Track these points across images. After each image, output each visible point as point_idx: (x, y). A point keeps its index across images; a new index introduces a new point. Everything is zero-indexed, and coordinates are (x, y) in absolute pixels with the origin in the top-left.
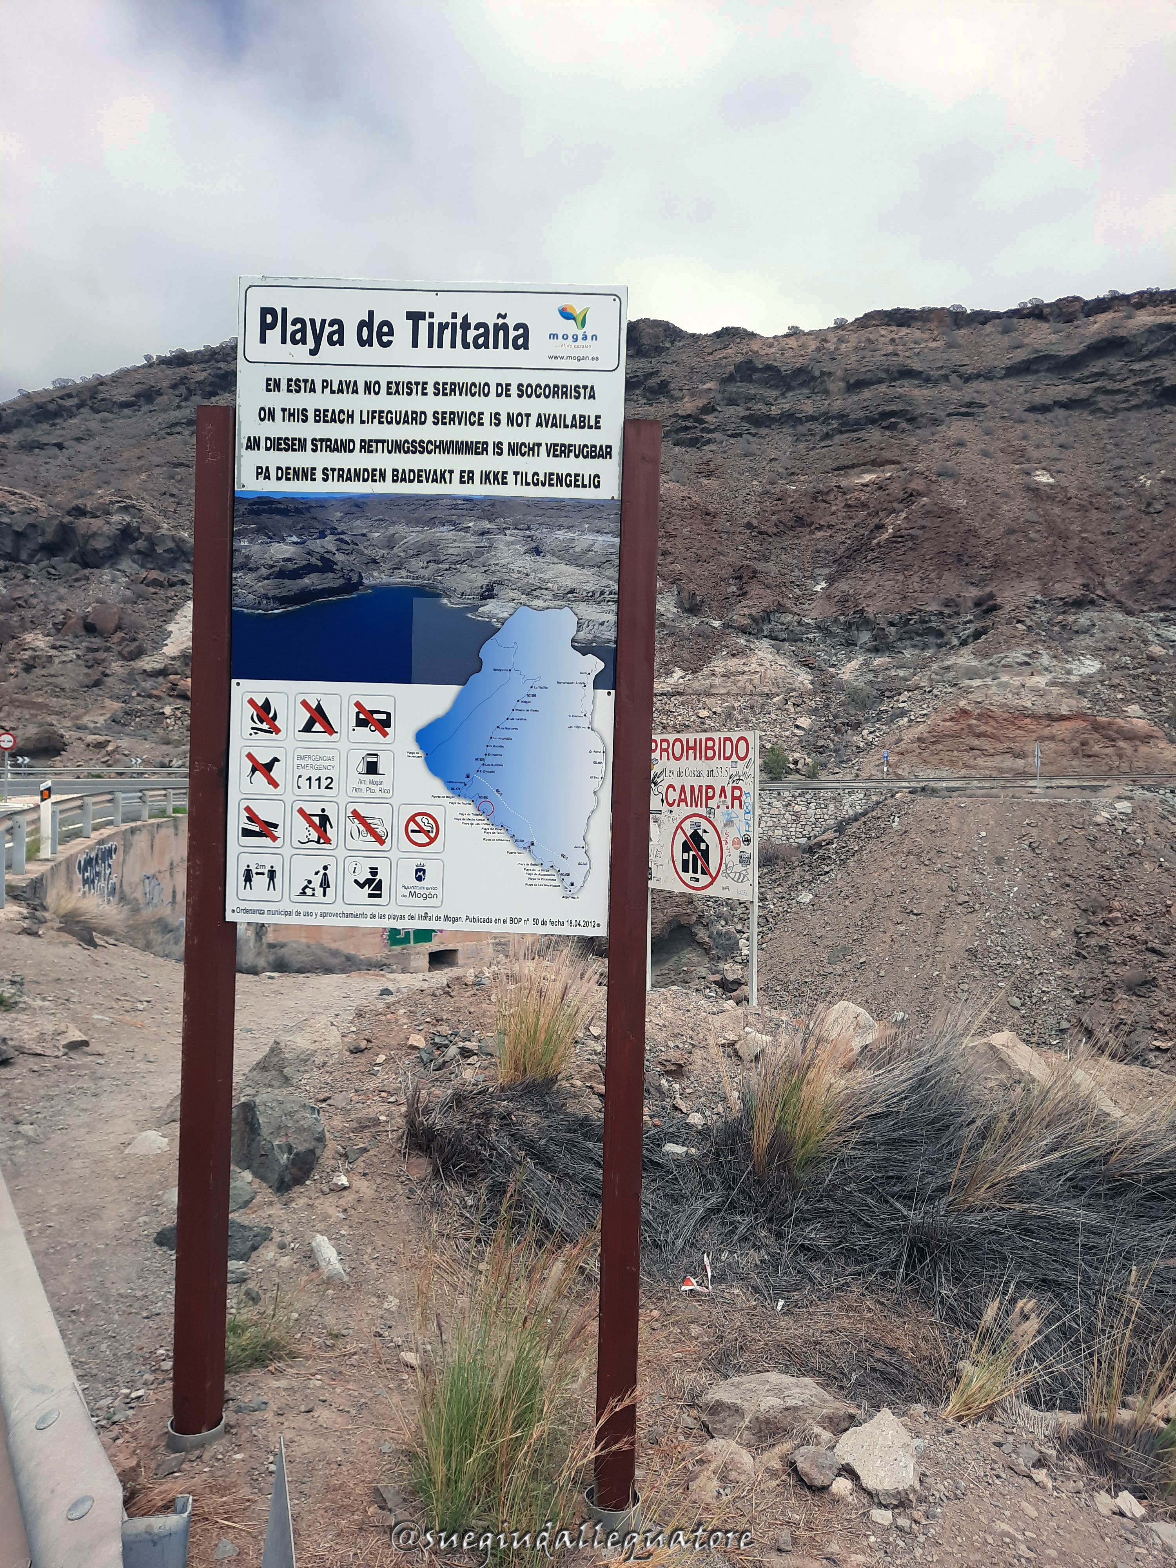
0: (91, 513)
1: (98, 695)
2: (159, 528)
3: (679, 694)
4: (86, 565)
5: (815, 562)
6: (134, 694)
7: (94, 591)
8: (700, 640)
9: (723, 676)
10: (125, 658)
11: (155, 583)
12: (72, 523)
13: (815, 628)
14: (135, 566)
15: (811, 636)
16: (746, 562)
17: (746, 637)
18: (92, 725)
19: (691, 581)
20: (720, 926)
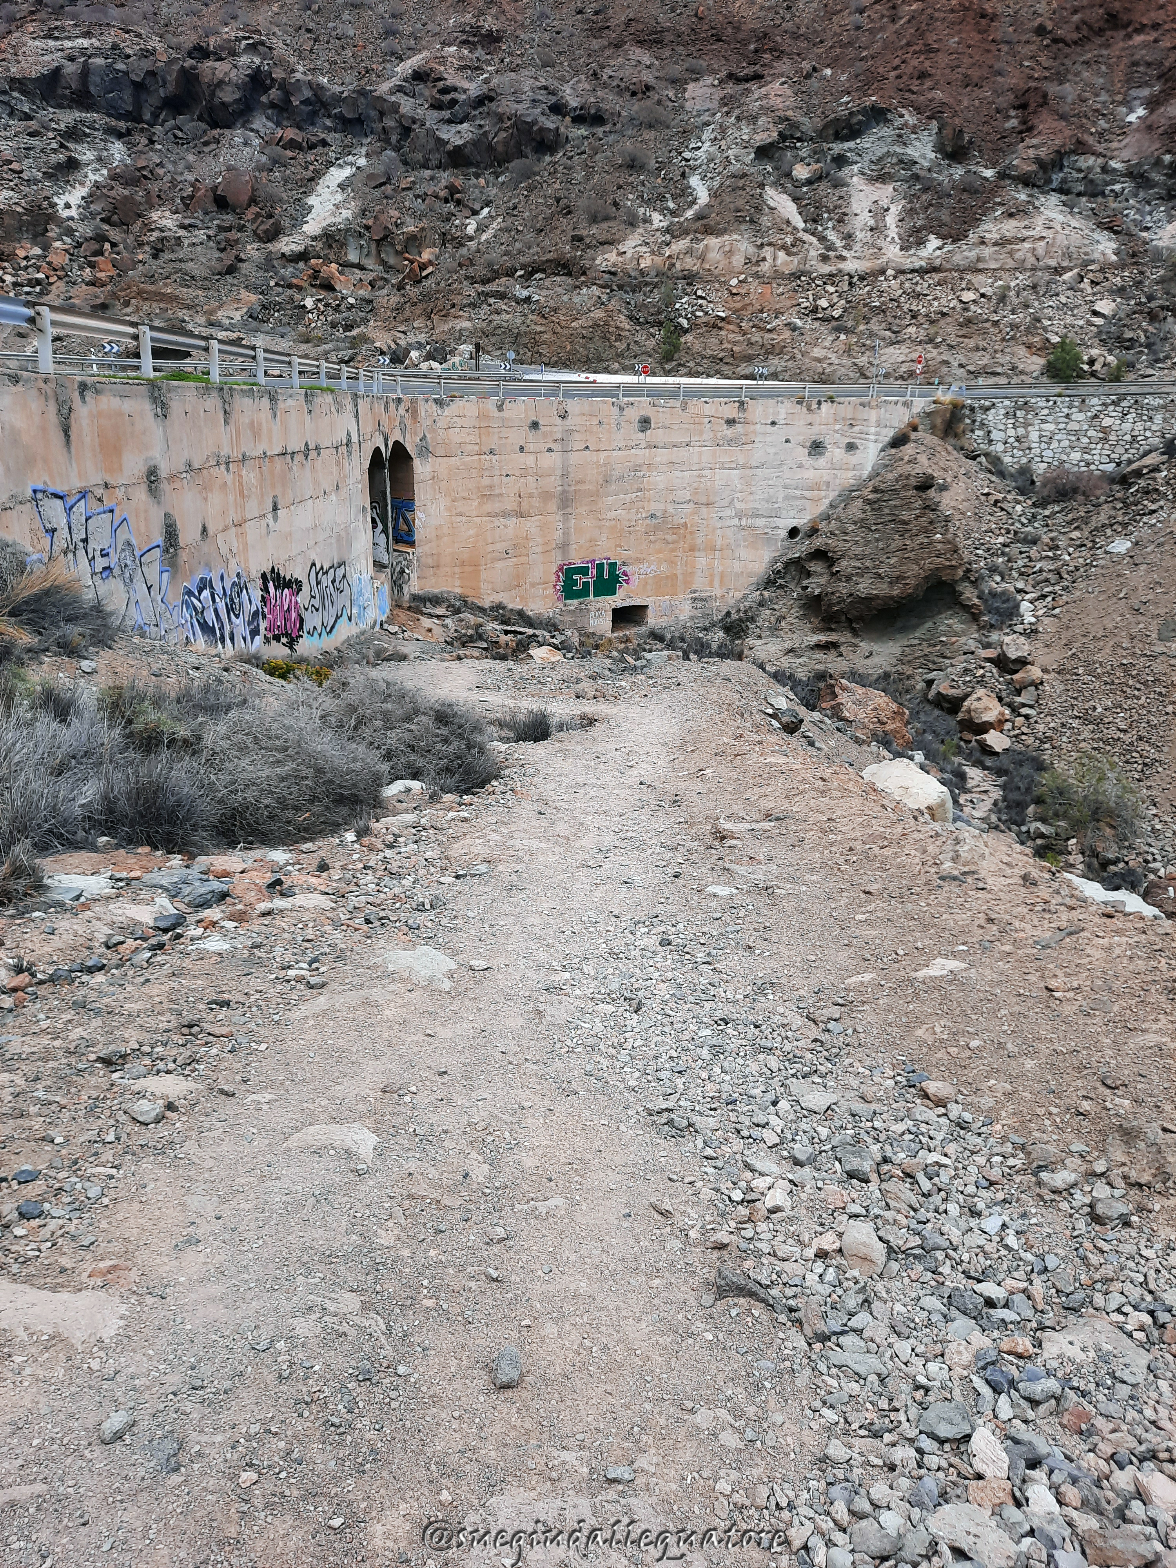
0: (215, 54)
1: (232, 285)
2: (293, 71)
3: (936, 270)
4: (214, 125)
5: (1130, 81)
6: (272, 283)
7: (226, 156)
8: (965, 196)
9: (996, 244)
10: (261, 240)
11: (292, 144)
12: (195, 68)
13: (1124, 176)
14: (270, 124)
15: (1117, 187)
16: (1033, 84)
17: (1028, 191)
18: (226, 322)
19: (956, 114)
20: (995, 583)
